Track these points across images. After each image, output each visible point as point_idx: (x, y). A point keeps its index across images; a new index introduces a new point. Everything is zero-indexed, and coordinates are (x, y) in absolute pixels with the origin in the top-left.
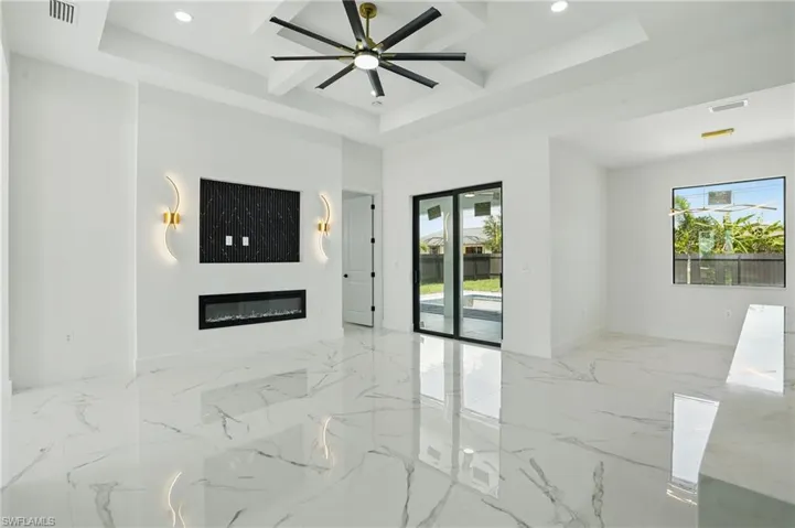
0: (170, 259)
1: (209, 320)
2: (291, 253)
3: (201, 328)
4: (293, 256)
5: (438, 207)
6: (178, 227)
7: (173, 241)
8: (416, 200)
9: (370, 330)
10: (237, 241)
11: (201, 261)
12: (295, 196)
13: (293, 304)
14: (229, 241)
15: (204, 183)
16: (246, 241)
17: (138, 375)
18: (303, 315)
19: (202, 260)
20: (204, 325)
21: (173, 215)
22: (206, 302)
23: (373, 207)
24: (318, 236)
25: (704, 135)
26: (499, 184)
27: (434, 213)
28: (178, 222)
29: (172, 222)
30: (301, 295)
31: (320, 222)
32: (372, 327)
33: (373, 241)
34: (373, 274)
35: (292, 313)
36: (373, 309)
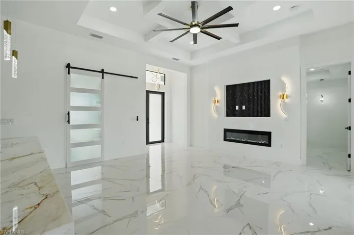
1: (227, 138)
3: (224, 141)
4: (267, 114)
10: (240, 108)
13: (264, 138)
14: (237, 108)
16: (244, 108)
22: (226, 131)
23: (350, 73)
30: (268, 135)
31: (281, 94)
32: (349, 171)
33: (350, 101)
34: (350, 128)
35: (263, 142)
36: (349, 156)
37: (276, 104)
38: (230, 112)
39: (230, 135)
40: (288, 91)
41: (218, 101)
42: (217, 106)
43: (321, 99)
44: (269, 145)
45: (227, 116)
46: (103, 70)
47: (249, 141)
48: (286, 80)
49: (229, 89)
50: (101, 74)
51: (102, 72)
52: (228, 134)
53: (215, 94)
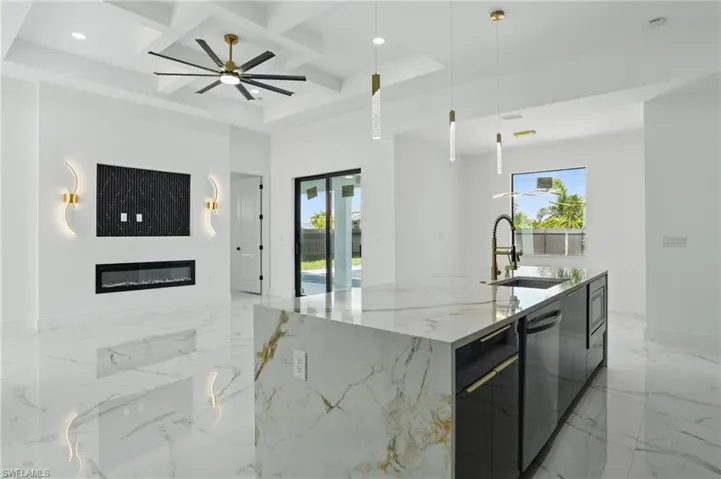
0: (69, 233)
1: (104, 286)
2: (182, 227)
3: (97, 292)
4: (184, 230)
5: (315, 188)
6: (77, 205)
7: (72, 219)
8: (298, 181)
9: (259, 297)
10: (132, 217)
11: (98, 235)
12: (186, 178)
13: (183, 272)
14: (124, 217)
15: (100, 167)
16: (139, 218)
17: (40, 331)
18: (192, 282)
19: (100, 233)
20: (100, 289)
21: (72, 196)
22: (101, 269)
23: (261, 187)
24: (207, 213)
25: (516, 134)
26: (358, 171)
27: (312, 193)
28: (77, 201)
29: (71, 201)
30: (191, 264)
32: (261, 294)
33: (261, 217)
34: (261, 247)
35: (182, 279)
37: (201, 217)
38: (106, 226)
47: (157, 282)
49: (104, 173)
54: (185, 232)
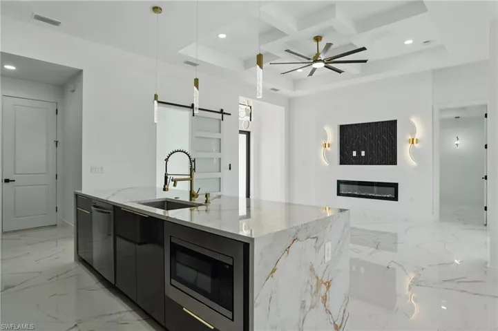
1: (342, 192)
2: (391, 159)
7: (327, 155)
10: (359, 153)
12: (394, 123)
13: (390, 191)
14: (354, 154)
16: (363, 153)
20: (339, 194)
22: (340, 183)
23: (486, 116)
30: (395, 186)
31: (410, 137)
32: (486, 225)
33: (486, 147)
34: (486, 178)
35: (388, 196)
36: (486, 208)
37: (404, 150)
38: (345, 159)
39: (346, 188)
40: (418, 136)
41: (329, 144)
42: (327, 152)
43: (456, 142)
44: (395, 198)
45: (341, 164)
46: (222, 110)
47: (370, 195)
48: (415, 120)
49: (343, 129)
50: (221, 115)
51: (222, 112)
52: (342, 186)
53: (325, 137)
54: (394, 162)
